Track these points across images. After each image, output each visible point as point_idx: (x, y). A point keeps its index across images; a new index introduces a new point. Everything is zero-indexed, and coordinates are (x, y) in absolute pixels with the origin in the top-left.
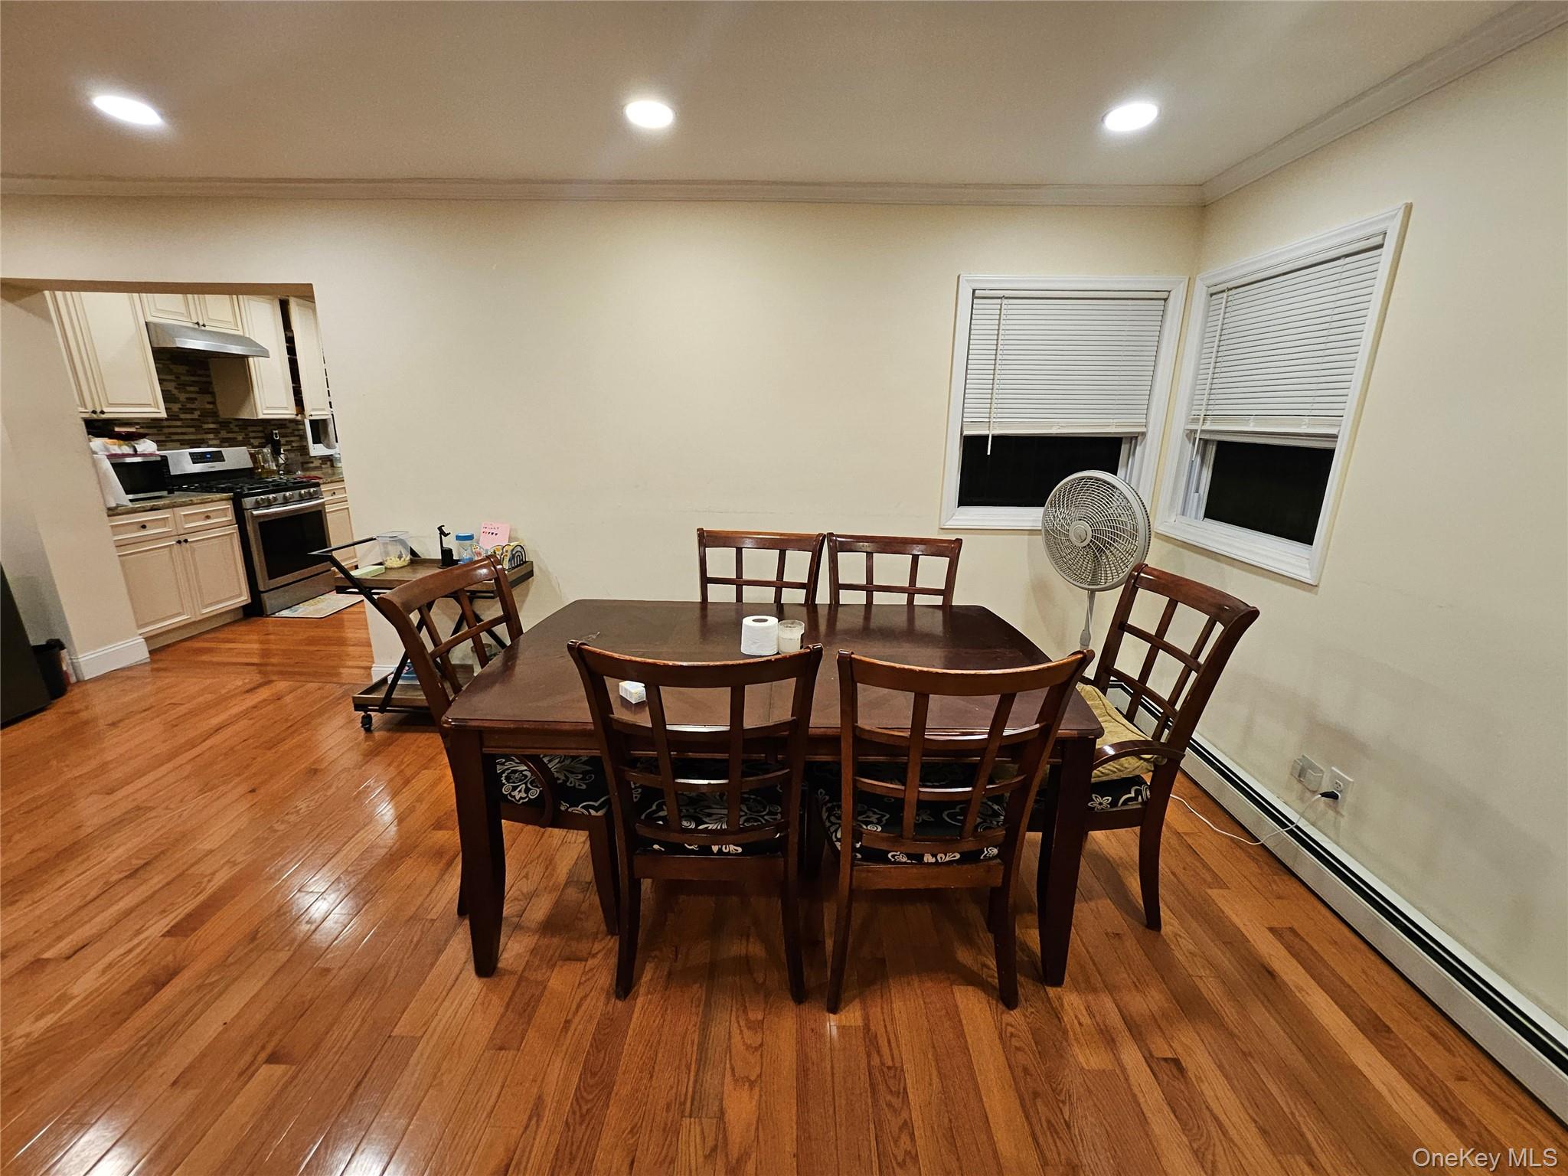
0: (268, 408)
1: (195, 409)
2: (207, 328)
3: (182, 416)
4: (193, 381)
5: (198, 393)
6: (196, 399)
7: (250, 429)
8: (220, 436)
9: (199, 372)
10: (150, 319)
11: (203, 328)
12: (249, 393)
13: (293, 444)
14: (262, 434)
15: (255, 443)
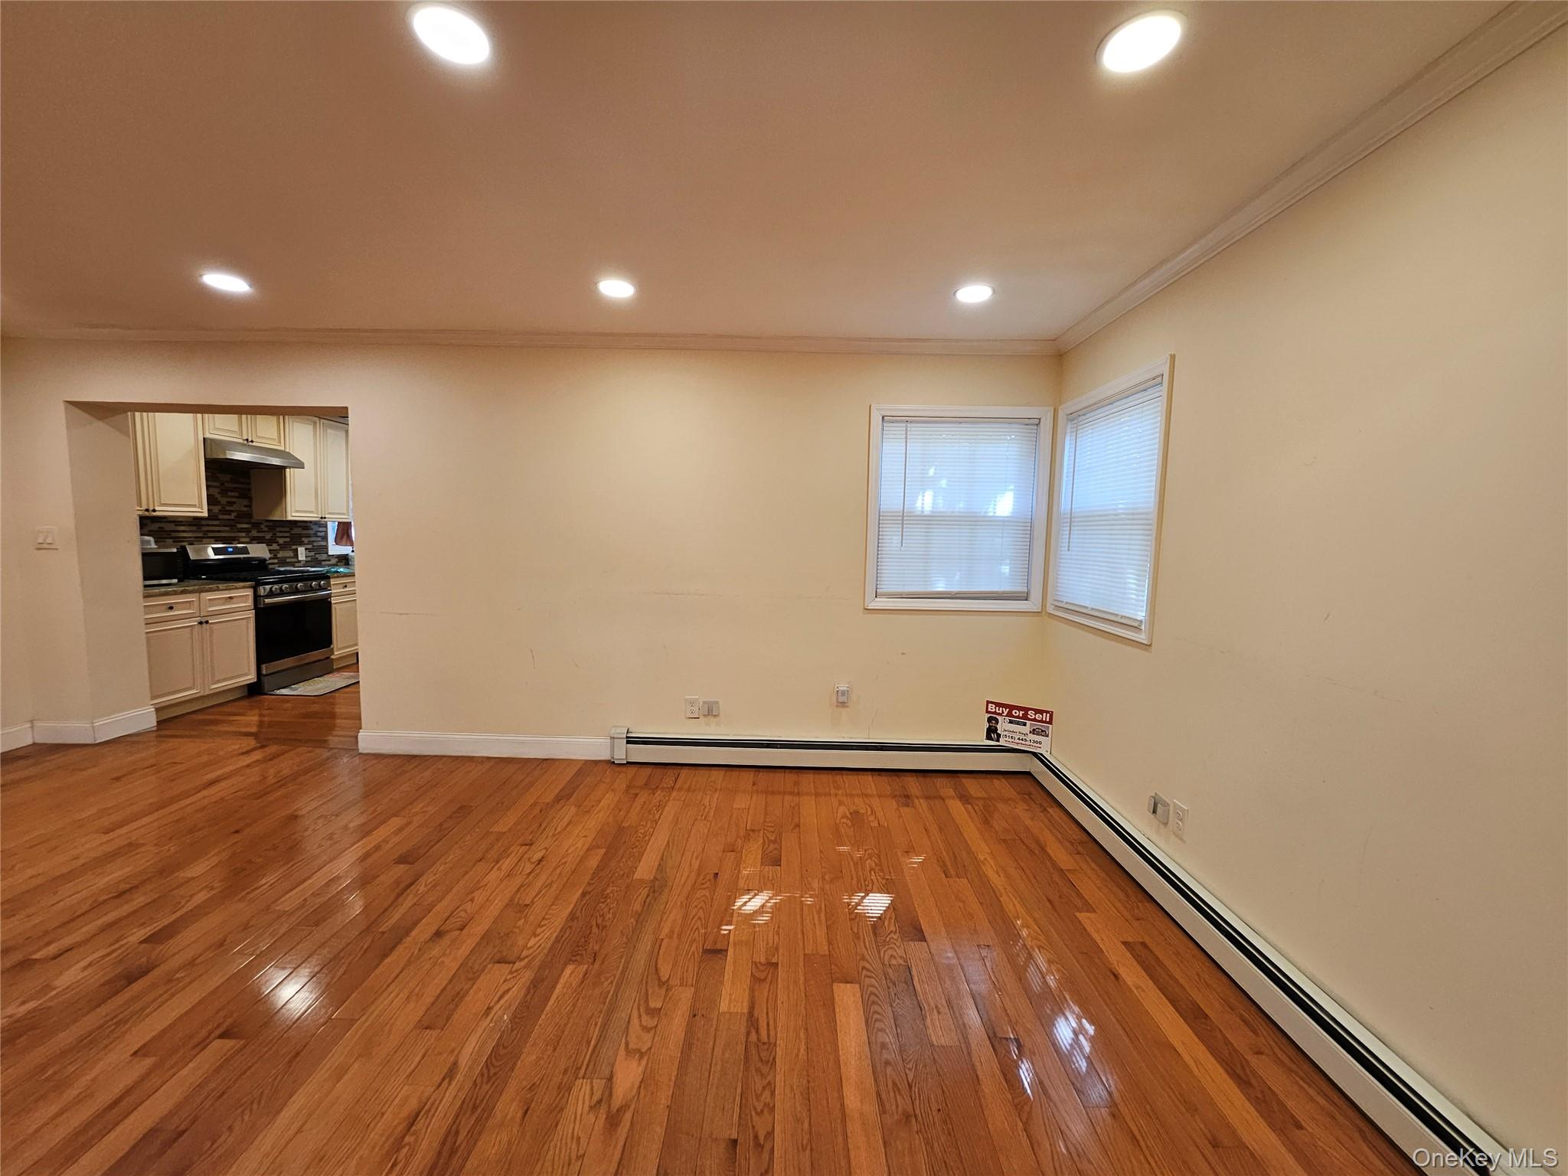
0: (296, 511)
1: (233, 511)
2: (254, 444)
3: (221, 517)
4: (236, 488)
5: (237, 497)
6: (235, 503)
7: (278, 529)
8: (250, 534)
9: (241, 480)
10: (208, 435)
11: (251, 444)
12: (282, 498)
13: (315, 544)
14: (288, 534)
15: (281, 541)
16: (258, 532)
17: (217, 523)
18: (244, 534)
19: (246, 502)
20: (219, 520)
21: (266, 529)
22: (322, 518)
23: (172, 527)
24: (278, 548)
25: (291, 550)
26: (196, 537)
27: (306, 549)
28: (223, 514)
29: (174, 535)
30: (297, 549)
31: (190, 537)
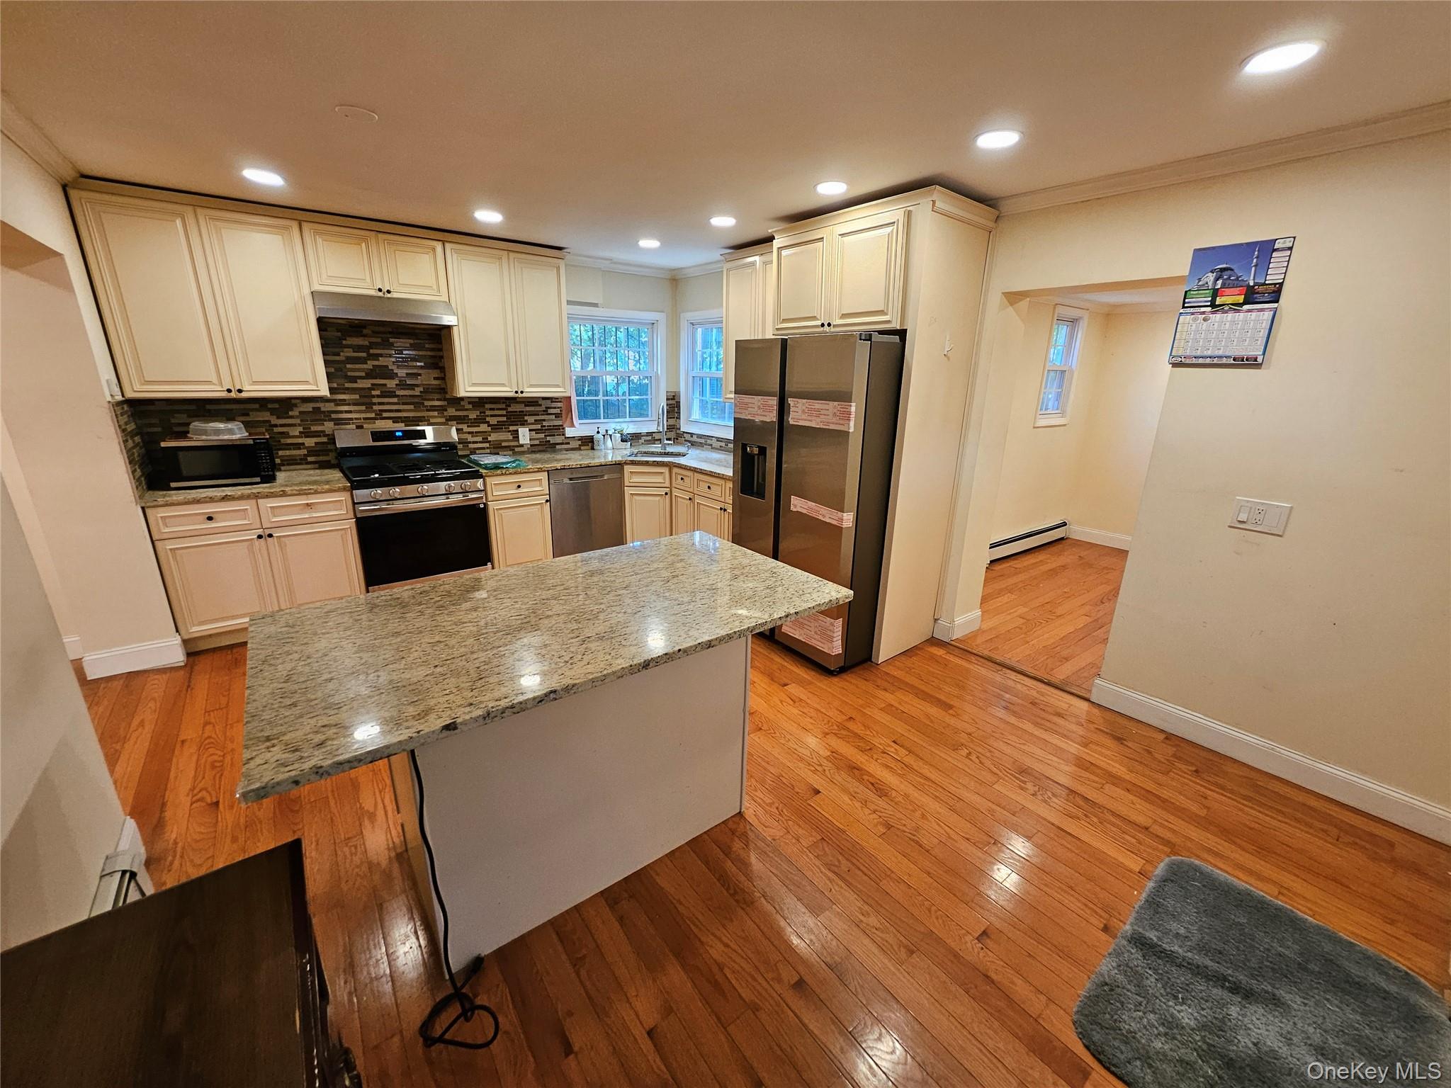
0: (475, 384)
8: (445, 413)
10: (317, 288)
11: (389, 295)
13: (547, 423)
14: (504, 412)
15: (493, 421)
16: (457, 410)
17: (395, 400)
18: (436, 413)
19: (436, 373)
21: (469, 407)
22: (517, 392)
24: (489, 429)
25: (509, 431)
26: (365, 419)
27: (530, 430)
29: (333, 416)
30: (517, 431)
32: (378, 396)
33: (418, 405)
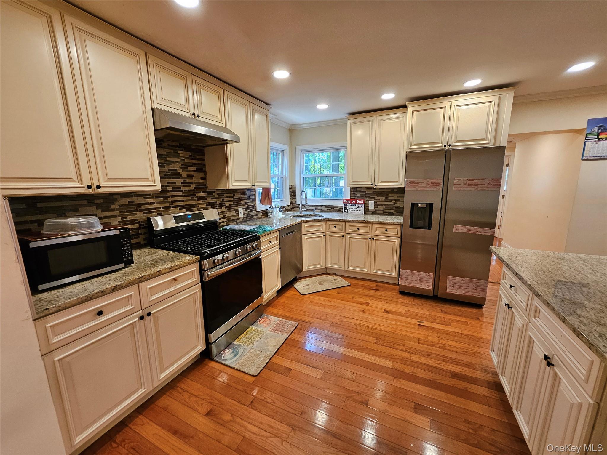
0: (236, 181)
1: (192, 183)
2: (200, 119)
3: (183, 188)
4: (193, 163)
5: (195, 171)
6: (193, 176)
7: (226, 195)
8: (206, 201)
9: (197, 157)
10: (156, 105)
11: (197, 118)
12: (225, 169)
13: (249, 204)
14: (232, 199)
15: (227, 204)
16: (211, 199)
17: (180, 193)
18: (201, 202)
19: (201, 175)
20: (182, 191)
21: (217, 196)
22: (253, 185)
23: (141, 200)
24: (226, 210)
25: (234, 210)
26: (163, 208)
27: (243, 209)
28: (184, 186)
29: (143, 207)
30: (238, 209)
31: (158, 208)
32: (171, 191)
33: (193, 196)
